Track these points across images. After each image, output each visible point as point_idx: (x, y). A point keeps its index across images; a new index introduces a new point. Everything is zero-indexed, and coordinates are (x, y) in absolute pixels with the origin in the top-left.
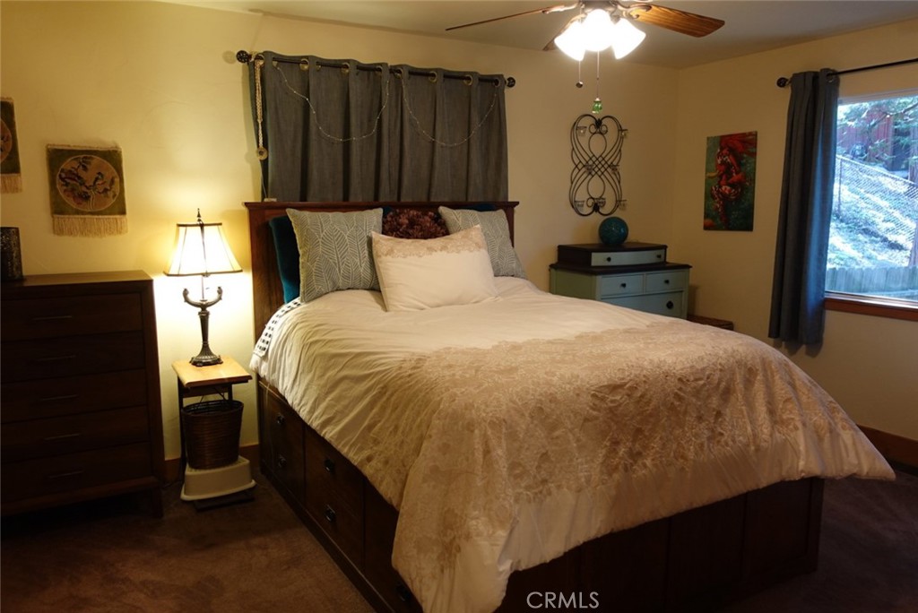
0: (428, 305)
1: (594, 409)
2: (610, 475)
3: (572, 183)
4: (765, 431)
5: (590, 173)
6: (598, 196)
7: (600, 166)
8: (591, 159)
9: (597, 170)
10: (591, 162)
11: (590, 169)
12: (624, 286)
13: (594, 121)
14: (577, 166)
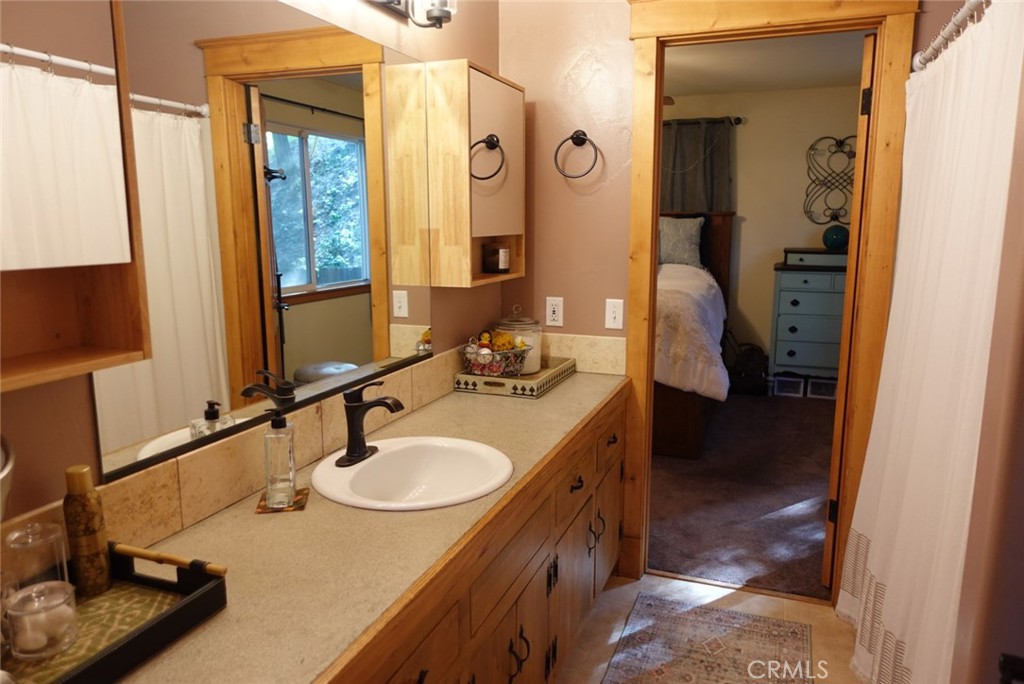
3: (807, 196)
5: (829, 187)
6: (838, 207)
7: (841, 181)
8: (830, 175)
9: (837, 184)
10: (830, 178)
11: (829, 184)
12: (806, 282)
13: (834, 142)
14: (814, 182)
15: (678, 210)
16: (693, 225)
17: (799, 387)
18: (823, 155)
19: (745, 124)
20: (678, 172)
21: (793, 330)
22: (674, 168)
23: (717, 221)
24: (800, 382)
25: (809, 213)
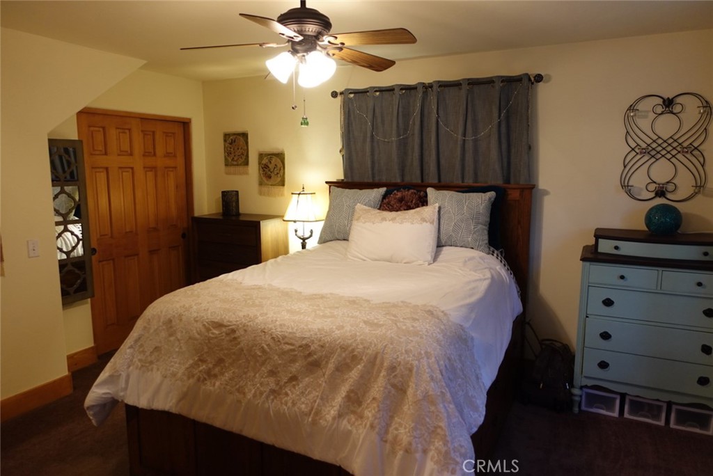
0: (370, 259)
1: (198, 334)
2: (189, 378)
3: (625, 167)
4: (332, 412)
5: (653, 156)
6: (664, 181)
7: (669, 148)
8: (654, 141)
9: (664, 152)
10: (654, 145)
11: (653, 153)
12: (622, 277)
13: (660, 101)
14: (633, 149)
15: (469, 181)
16: (480, 202)
17: (614, 405)
18: (646, 117)
19: (548, 81)
20: (470, 138)
21: (606, 336)
22: (464, 135)
23: (514, 195)
24: (614, 399)
25: (626, 187)
